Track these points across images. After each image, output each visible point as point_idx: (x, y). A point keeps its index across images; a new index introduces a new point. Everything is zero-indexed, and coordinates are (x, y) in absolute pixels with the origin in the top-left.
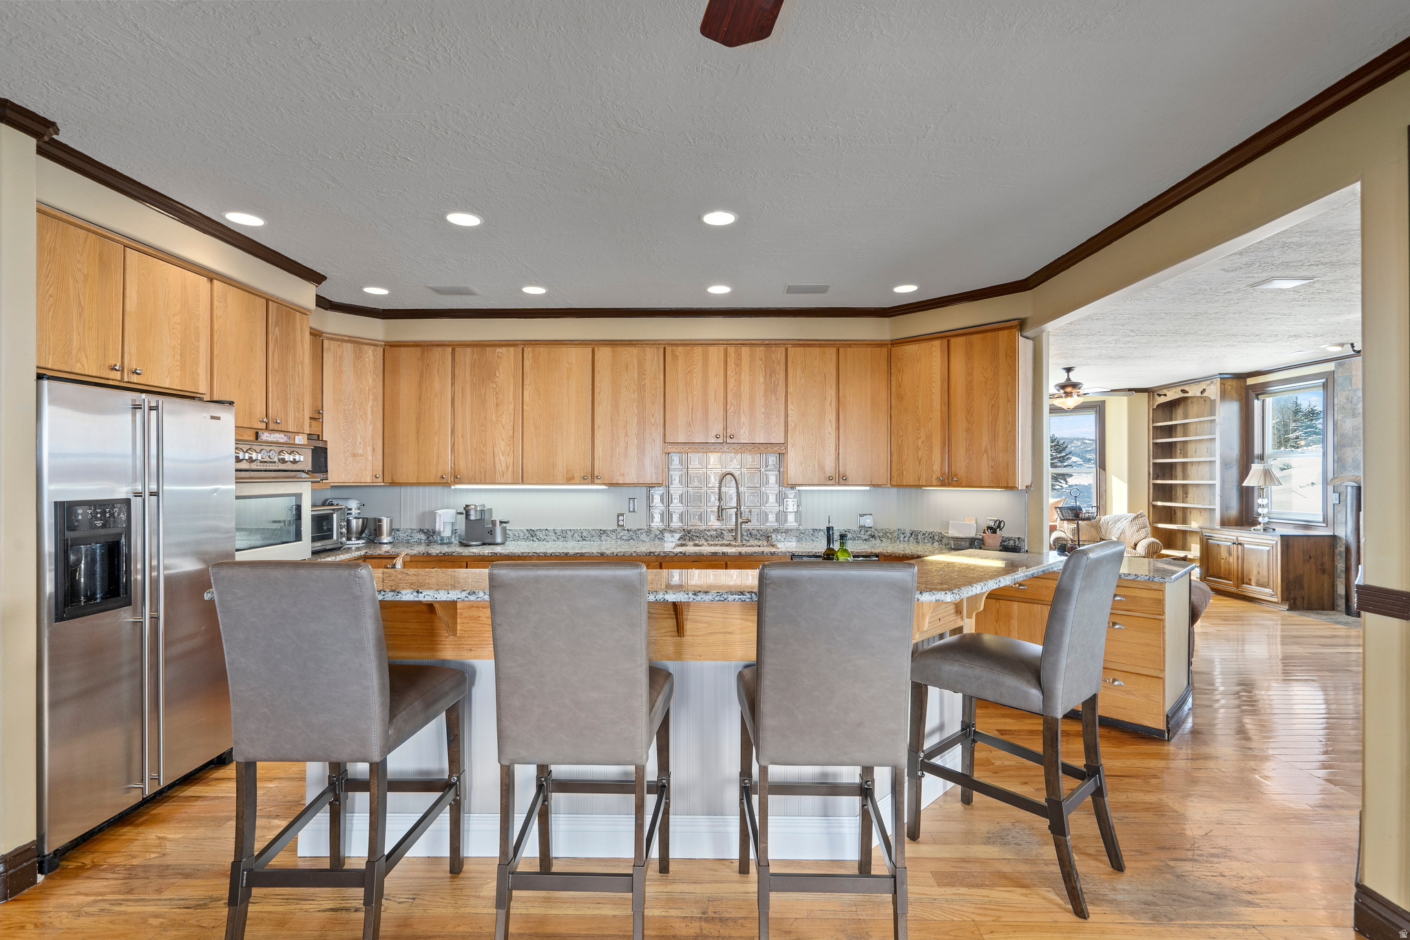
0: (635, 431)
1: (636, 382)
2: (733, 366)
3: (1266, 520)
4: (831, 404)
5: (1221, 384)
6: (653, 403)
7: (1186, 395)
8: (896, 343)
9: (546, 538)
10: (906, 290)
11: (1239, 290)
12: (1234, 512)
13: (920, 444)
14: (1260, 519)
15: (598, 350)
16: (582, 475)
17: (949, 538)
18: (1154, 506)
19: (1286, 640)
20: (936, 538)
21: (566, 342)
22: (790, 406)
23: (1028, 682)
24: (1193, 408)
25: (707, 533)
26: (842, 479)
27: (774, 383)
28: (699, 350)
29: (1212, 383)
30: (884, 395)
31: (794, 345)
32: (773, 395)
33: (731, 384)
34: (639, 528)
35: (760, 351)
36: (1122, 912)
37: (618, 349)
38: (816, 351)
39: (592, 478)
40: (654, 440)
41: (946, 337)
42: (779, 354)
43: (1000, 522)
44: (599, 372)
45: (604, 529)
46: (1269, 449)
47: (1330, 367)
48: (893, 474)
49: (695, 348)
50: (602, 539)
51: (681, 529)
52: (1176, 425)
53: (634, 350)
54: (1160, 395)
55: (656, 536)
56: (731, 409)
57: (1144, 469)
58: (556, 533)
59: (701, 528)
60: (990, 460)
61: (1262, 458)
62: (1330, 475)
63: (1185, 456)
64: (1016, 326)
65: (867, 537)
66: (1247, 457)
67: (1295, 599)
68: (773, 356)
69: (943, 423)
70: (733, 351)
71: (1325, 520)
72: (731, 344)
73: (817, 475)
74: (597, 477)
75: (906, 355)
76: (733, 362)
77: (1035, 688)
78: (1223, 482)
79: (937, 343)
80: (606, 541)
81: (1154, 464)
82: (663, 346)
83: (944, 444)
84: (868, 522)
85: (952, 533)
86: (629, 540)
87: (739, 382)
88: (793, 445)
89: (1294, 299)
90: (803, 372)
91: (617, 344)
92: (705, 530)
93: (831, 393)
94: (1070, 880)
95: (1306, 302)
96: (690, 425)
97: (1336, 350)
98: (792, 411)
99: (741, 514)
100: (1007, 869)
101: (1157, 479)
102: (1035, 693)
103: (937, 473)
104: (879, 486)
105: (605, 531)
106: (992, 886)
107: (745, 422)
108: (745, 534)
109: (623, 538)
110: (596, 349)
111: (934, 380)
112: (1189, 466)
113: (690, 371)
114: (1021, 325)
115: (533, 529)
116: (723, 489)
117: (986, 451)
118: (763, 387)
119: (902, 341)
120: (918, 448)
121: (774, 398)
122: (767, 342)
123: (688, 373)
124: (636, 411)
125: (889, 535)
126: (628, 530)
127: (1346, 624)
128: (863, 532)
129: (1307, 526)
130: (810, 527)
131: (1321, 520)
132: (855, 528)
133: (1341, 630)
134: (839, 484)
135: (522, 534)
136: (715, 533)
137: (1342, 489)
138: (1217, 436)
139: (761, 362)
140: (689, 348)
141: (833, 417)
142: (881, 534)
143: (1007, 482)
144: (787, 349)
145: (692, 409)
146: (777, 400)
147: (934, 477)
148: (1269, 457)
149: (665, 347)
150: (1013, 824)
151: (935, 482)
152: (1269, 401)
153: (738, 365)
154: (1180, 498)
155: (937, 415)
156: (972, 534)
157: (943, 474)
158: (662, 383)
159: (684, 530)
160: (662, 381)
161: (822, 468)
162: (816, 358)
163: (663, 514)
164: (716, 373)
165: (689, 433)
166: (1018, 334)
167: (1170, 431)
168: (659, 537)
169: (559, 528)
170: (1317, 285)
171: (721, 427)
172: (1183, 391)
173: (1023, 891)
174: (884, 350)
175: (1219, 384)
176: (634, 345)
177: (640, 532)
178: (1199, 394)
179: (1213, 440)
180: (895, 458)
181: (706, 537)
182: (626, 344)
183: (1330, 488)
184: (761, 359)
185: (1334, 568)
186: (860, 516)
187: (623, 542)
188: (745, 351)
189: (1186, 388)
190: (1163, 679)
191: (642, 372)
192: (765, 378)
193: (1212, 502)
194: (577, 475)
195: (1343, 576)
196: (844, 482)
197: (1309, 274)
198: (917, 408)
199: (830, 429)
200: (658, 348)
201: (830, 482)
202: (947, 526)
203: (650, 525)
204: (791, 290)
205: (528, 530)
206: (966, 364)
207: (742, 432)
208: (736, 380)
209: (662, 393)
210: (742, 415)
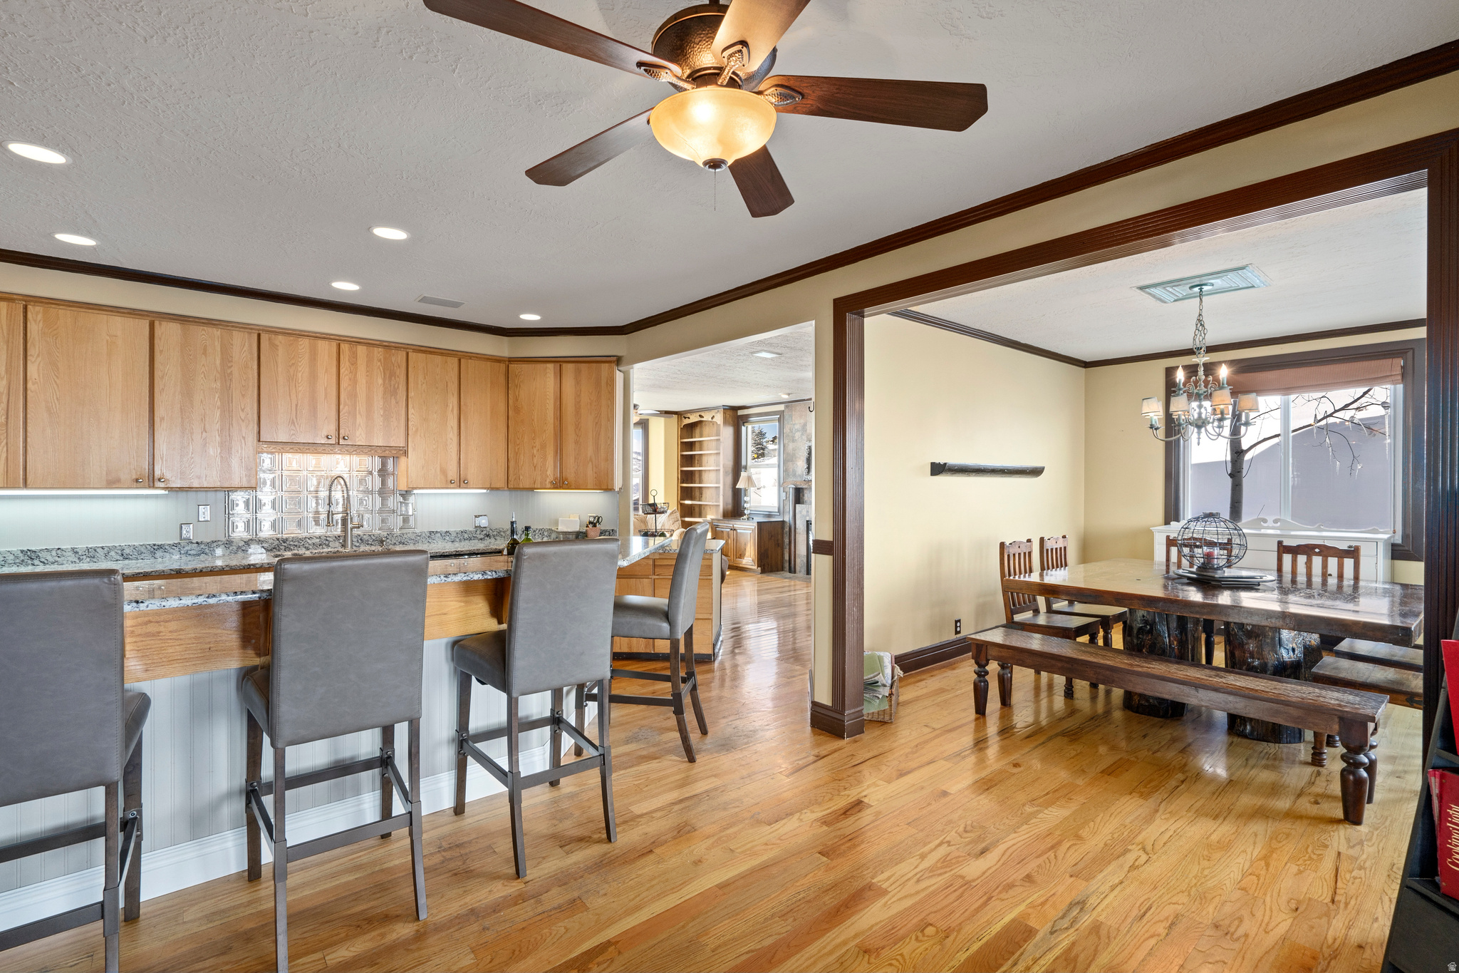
0: (218, 426)
1: (219, 369)
2: (347, 363)
3: (749, 512)
4: (452, 410)
5: (724, 413)
6: (243, 396)
7: (702, 419)
8: (512, 360)
9: (57, 559)
10: (530, 318)
11: (745, 355)
12: (730, 507)
13: (535, 452)
14: (746, 512)
15: (160, 324)
16: (134, 477)
17: (558, 533)
18: (681, 504)
19: (760, 592)
20: (546, 534)
21: (104, 308)
22: (411, 411)
23: (661, 619)
24: (706, 430)
25: (309, 541)
26: (462, 482)
27: (394, 386)
28: (304, 343)
29: (718, 411)
30: (502, 407)
31: (415, 351)
32: (393, 397)
33: (344, 384)
34: (214, 540)
35: (378, 353)
36: (712, 753)
37: (191, 327)
38: (438, 359)
39: (151, 480)
40: (244, 438)
41: (559, 361)
42: (399, 357)
43: (599, 518)
44: (161, 351)
45: (160, 543)
46: (750, 462)
47: (781, 407)
48: (510, 478)
49: (300, 340)
50: (157, 556)
51: (274, 538)
52: (695, 442)
53: (217, 332)
54: (685, 418)
55: (239, 547)
56: (344, 410)
57: (675, 475)
58: (77, 553)
59: (300, 536)
60: (594, 468)
61: (746, 468)
62: (782, 481)
63: (701, 466)
64: (614, 362)
65: (483, 537)
66: (737, 468)
67: (764, 565)
68: (393, 359)
69: (555, 434)
70: (347, 349)
71: (779, 511)
72: (344, 341)
73: (439, 478)
74: (159, 480)
75: (522, 373)
76: (347, 359)
77: (665, 622)
78: (724, 485)
79: (551, 366)
80: (162, 557)
81: (681, 471)
82: (257, 332)
83: (557, 453)
84: (483, 522)
85: (562, 528)
86: (199, 555)
87: (354, 381)
88: (414, 449)
89: (771, 365)
90: (425, 378)
91: (189, 321)
92: (306, 538)
93: (453, 401)
94: (686, 741)
95: (776, 367)
96: (293, 423)
97: (785, 397)
98: (413, 416)
99: (351, 519)
100: (644, 753)
101: (683, 483)
102: (665, 626)
103: (551, 478)
104: (497, 489)
105: (160, 547)
106: (638, 764)
107: (362, 425)
108: (355, 540)
109: (190, 552)
110: (157, 323)
111: (548, 397)
112: (703, 473)
113: (293, 364)
114: (618, 361)
115: (33, 549)
116: (333, 493)
117: (591, 460)
118: (381, 389)
119: (517, 359)
120: (533, 456)
121: (393, 401)
122: (386, 344)
123: (290, 366)
124: (219, 403)
125: (502, 533)
126: (197, 543)
127: (790, 578)
128: (478, 532)
129: (769, 516)
130: (426, 530)
131: (777, 511)
132: (472, 529)
133: (786, 582)
134: (460, 487)
135: (12, 557)
136: (318, 540)
137: (787, 490)
138: (721, 452)
139: (379, 364)
140: (292, 338)
141: (454, 423)
142: (495, 533)
143: (607, 486)
144: (407, 354)
145: (297, 405)
146: (397, 403)
147: (548, 481)
148: (750, 468)
149: (260, 334)
150: (640, 729)
151: (548, 486)
152: (750, 427)
153: (354, 363)
154: (698, 497)
155: (550, 428)
156: (577, 528)
157: (555, 479)
158: (256, 374)
159: (278, 539)
160: (256, 371)
161: (444, 472)
162: (438, 366)
163: (248, 521)
164: (326, 369)
165: (292, 432)
166: (615, 367)
167: (691, 446)
168: (244, 548)
169: (81, 546)
170: (783, 358)
171: (333, 427)
172: (701, 416)
173: (657, 761)
174: (503, 366)
175: (722, 413)
176: (214, 325)
177: (215, 544)
178: (710, 419)
179: (718, 454)
180: (512, 464)
181: (307, 545)
182: (203, 323)
183: (782, 489)
184: (380, 361)
185: (783, 542)
186: (476, 517)
187: (189, 558)
188: (361, 350)
189: (703, 414)
190: (711, 619)
191: (226, 358)
192: (384, 380)
193: (718, 500)
194: (126, 476)
195: (788, 547)
196: (465, 485)
197: (780, 352)
198: (533, 420)
199: (452, 435)
200: (250, 333)
201: (452, 486)
202: (557, 523)
203: (229, 536)
204: (424, 300)
205: (22, 551)
206: (576, 388)
207: (358, 434)
208: (350, 379)
209: (256, 385)
210: (358, 416)
